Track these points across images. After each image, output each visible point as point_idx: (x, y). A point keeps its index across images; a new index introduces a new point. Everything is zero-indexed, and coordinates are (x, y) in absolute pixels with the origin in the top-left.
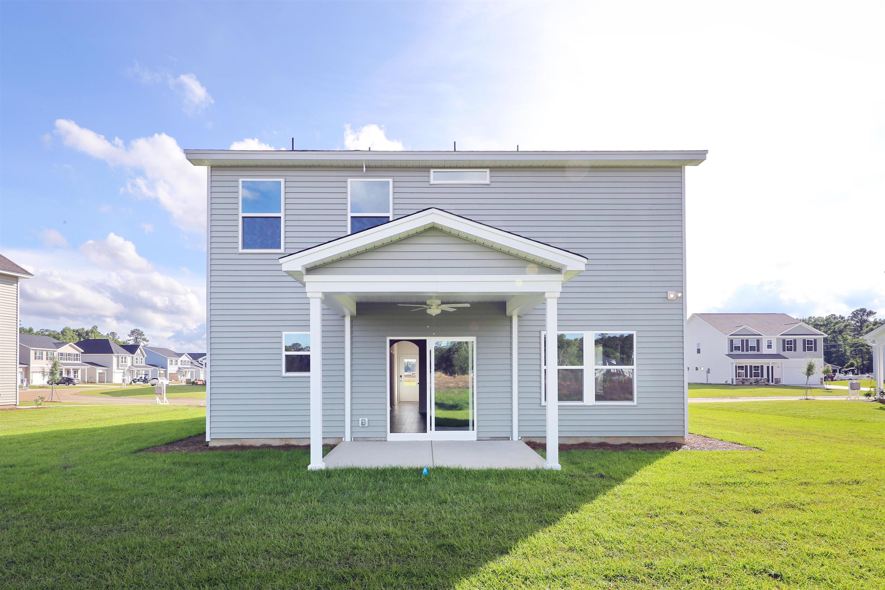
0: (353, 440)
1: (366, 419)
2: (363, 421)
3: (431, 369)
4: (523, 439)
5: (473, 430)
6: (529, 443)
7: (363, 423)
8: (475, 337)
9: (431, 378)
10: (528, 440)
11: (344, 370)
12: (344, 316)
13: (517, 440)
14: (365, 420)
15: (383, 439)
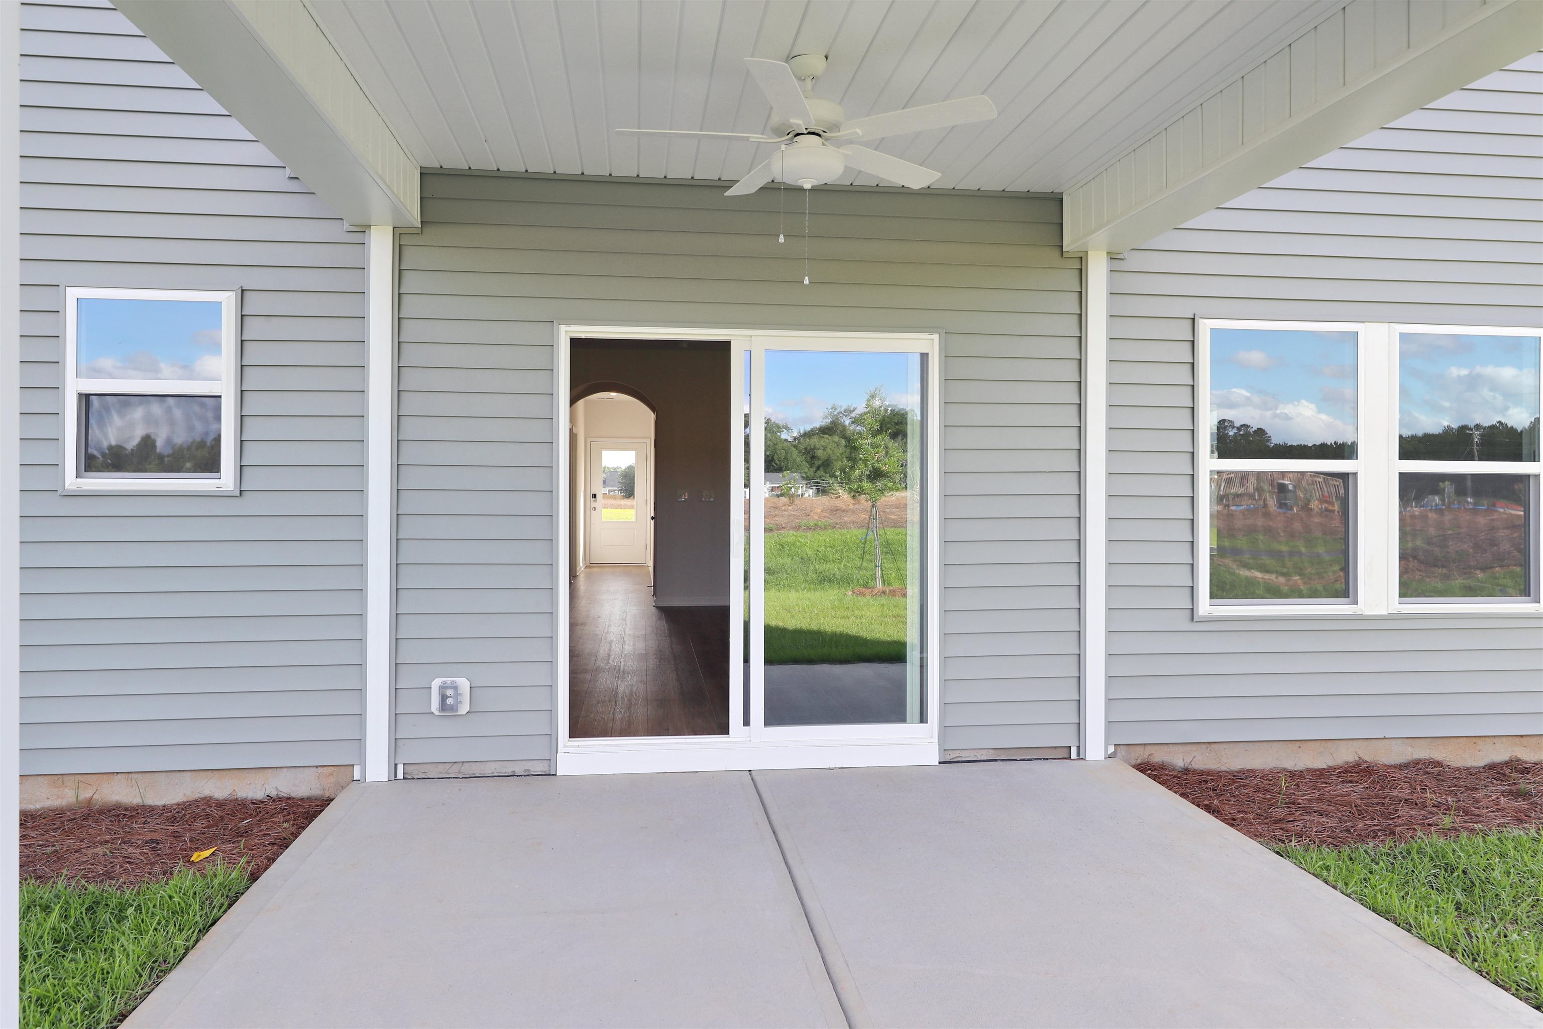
0: (400, 775)
1: (464, 684)
2: (449, 692)
3: (747, 460)
4: (1122, 752)
5: (923, 719)
6: (1144, 768)
7: (449, 701)
8: (936, 337)
9: (747, 529)
10: (1141, 755)
11: (362, 467)
12: (363, 229)
13: (1101, 756)
14: (455, 688)
15: (539, 768)
